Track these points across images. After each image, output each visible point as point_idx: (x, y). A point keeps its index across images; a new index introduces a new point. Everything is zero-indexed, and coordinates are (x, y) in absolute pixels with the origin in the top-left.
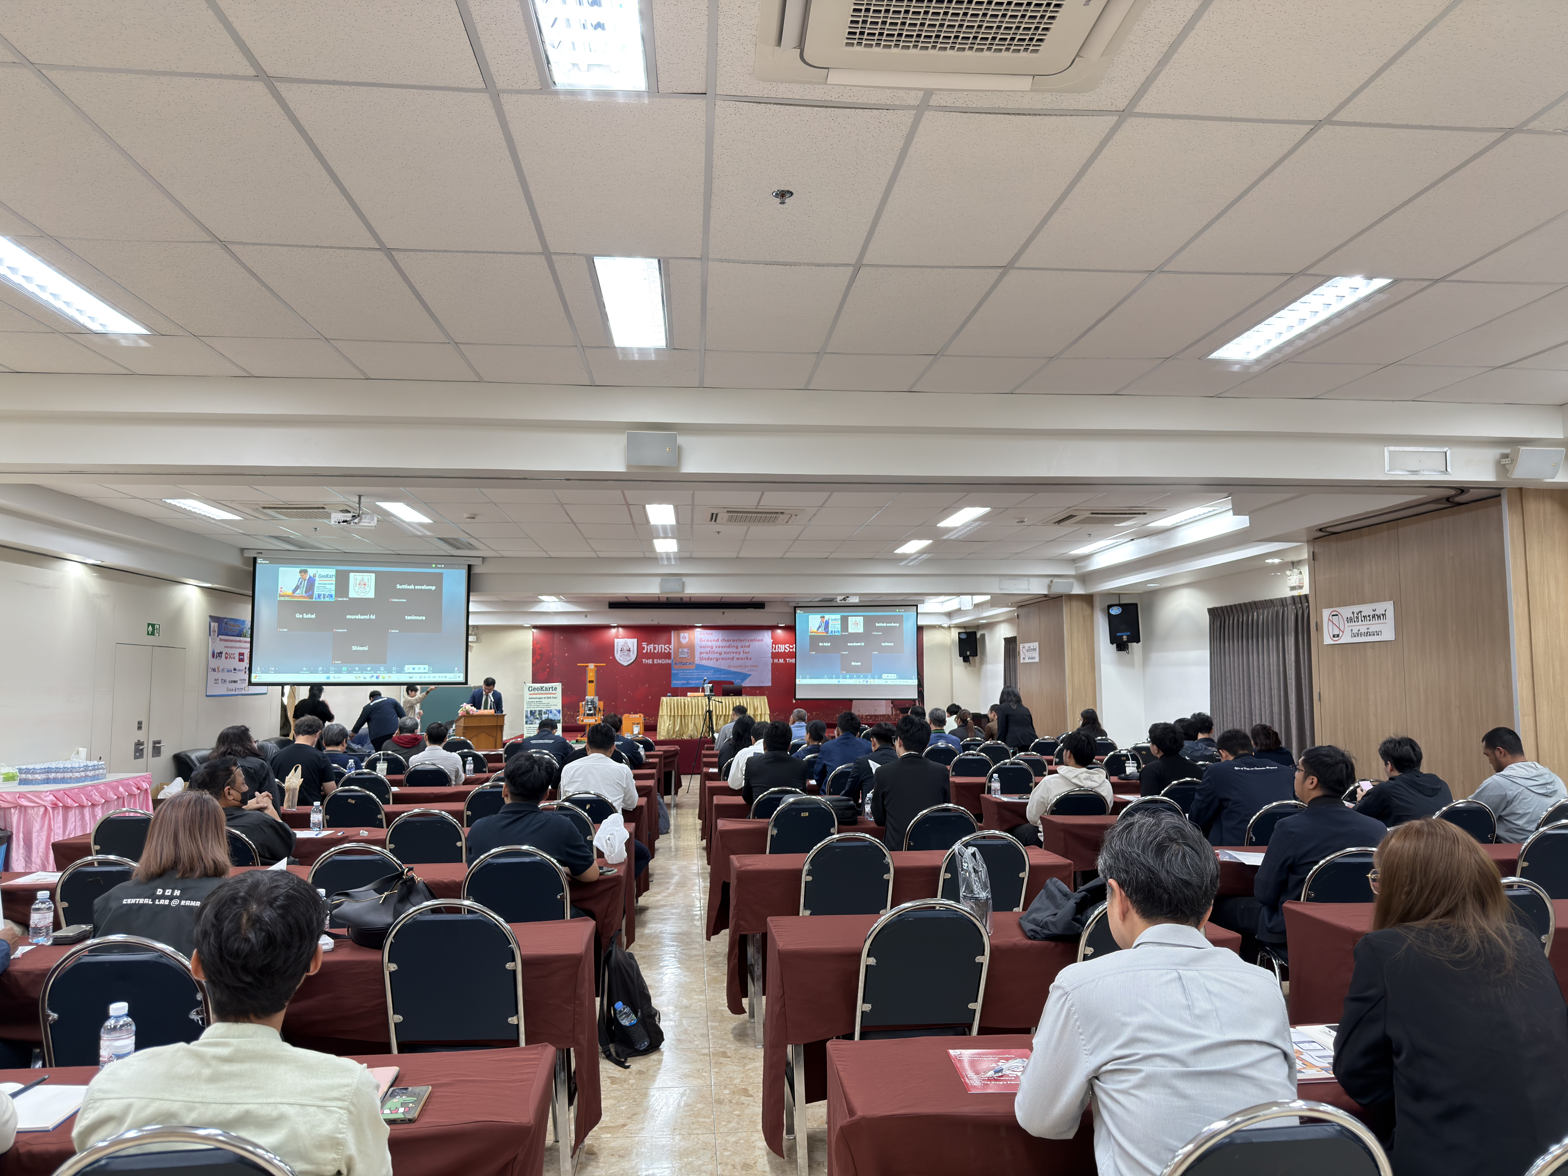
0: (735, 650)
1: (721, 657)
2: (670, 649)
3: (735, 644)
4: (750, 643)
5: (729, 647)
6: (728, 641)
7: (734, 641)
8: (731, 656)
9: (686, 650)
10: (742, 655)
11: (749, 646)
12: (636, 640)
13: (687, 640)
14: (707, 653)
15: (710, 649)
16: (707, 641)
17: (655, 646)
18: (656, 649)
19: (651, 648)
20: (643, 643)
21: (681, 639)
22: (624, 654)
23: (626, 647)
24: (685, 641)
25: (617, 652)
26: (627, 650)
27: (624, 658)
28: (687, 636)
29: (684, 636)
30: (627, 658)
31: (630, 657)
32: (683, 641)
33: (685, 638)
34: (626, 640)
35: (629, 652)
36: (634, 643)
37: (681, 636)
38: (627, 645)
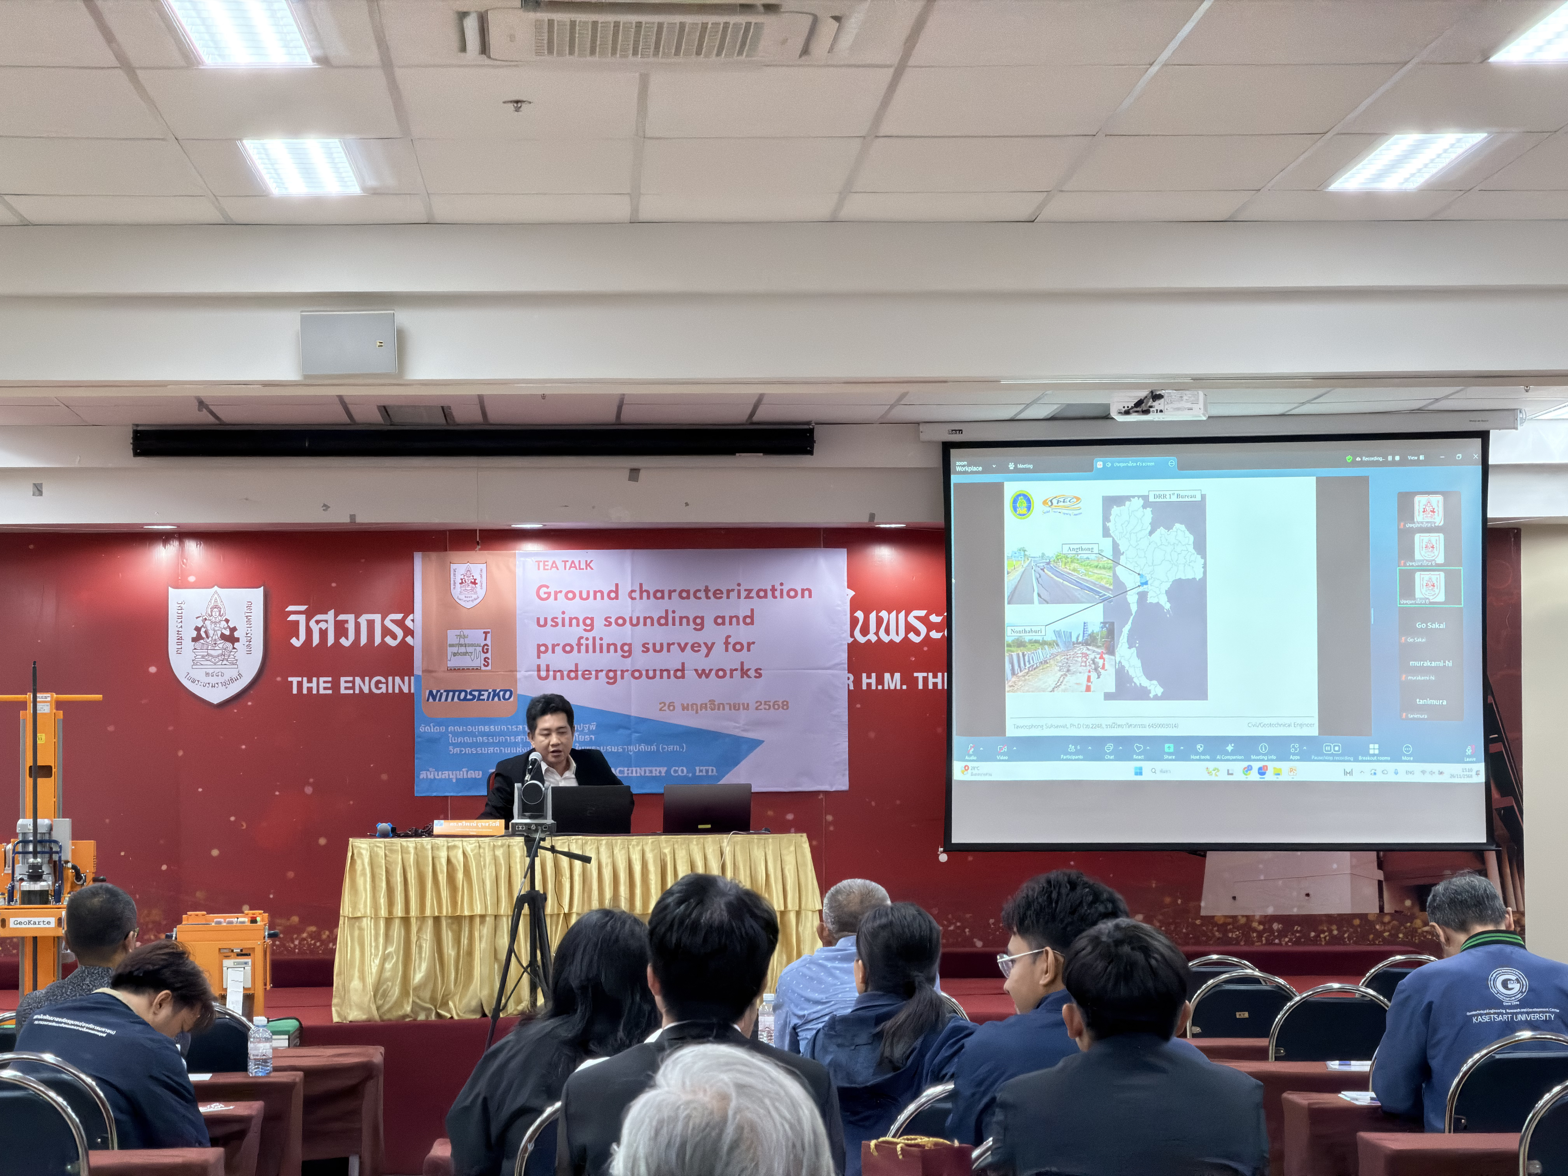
0: (687, 634)
1: (628, 664)
2: (408, 632)
3: (690, 608)
4: (755, 603)
5: (664, 620)
6: (659, 595)
7: (685, 595)
8: (673, 659)
9: (476, 636)
10: (720, 658)
11: (750, 619)
12: (257, 595)
13: (481, 592)
14: (567, 649)
15: (579, 631)
16: (570, 595)
17: (341, 617)
18: (347, 629)
19: (327, 629)
20: (291, 608)
21: (454, 589)
22: (210, 652)
23: (215, 623)
24: (474, 596)
25: (180, 647)
26: (223, 637)
27: (208, 671)
28: (481, 576)
29: (469, 573)
30: (223, 670)
31: (236, 666)
32: (462, 597)
33: (475, 583)
34: (216, 592)
35: (229, 645)
36: (249, 607)
37: (455, 575)
38: (220, 615)
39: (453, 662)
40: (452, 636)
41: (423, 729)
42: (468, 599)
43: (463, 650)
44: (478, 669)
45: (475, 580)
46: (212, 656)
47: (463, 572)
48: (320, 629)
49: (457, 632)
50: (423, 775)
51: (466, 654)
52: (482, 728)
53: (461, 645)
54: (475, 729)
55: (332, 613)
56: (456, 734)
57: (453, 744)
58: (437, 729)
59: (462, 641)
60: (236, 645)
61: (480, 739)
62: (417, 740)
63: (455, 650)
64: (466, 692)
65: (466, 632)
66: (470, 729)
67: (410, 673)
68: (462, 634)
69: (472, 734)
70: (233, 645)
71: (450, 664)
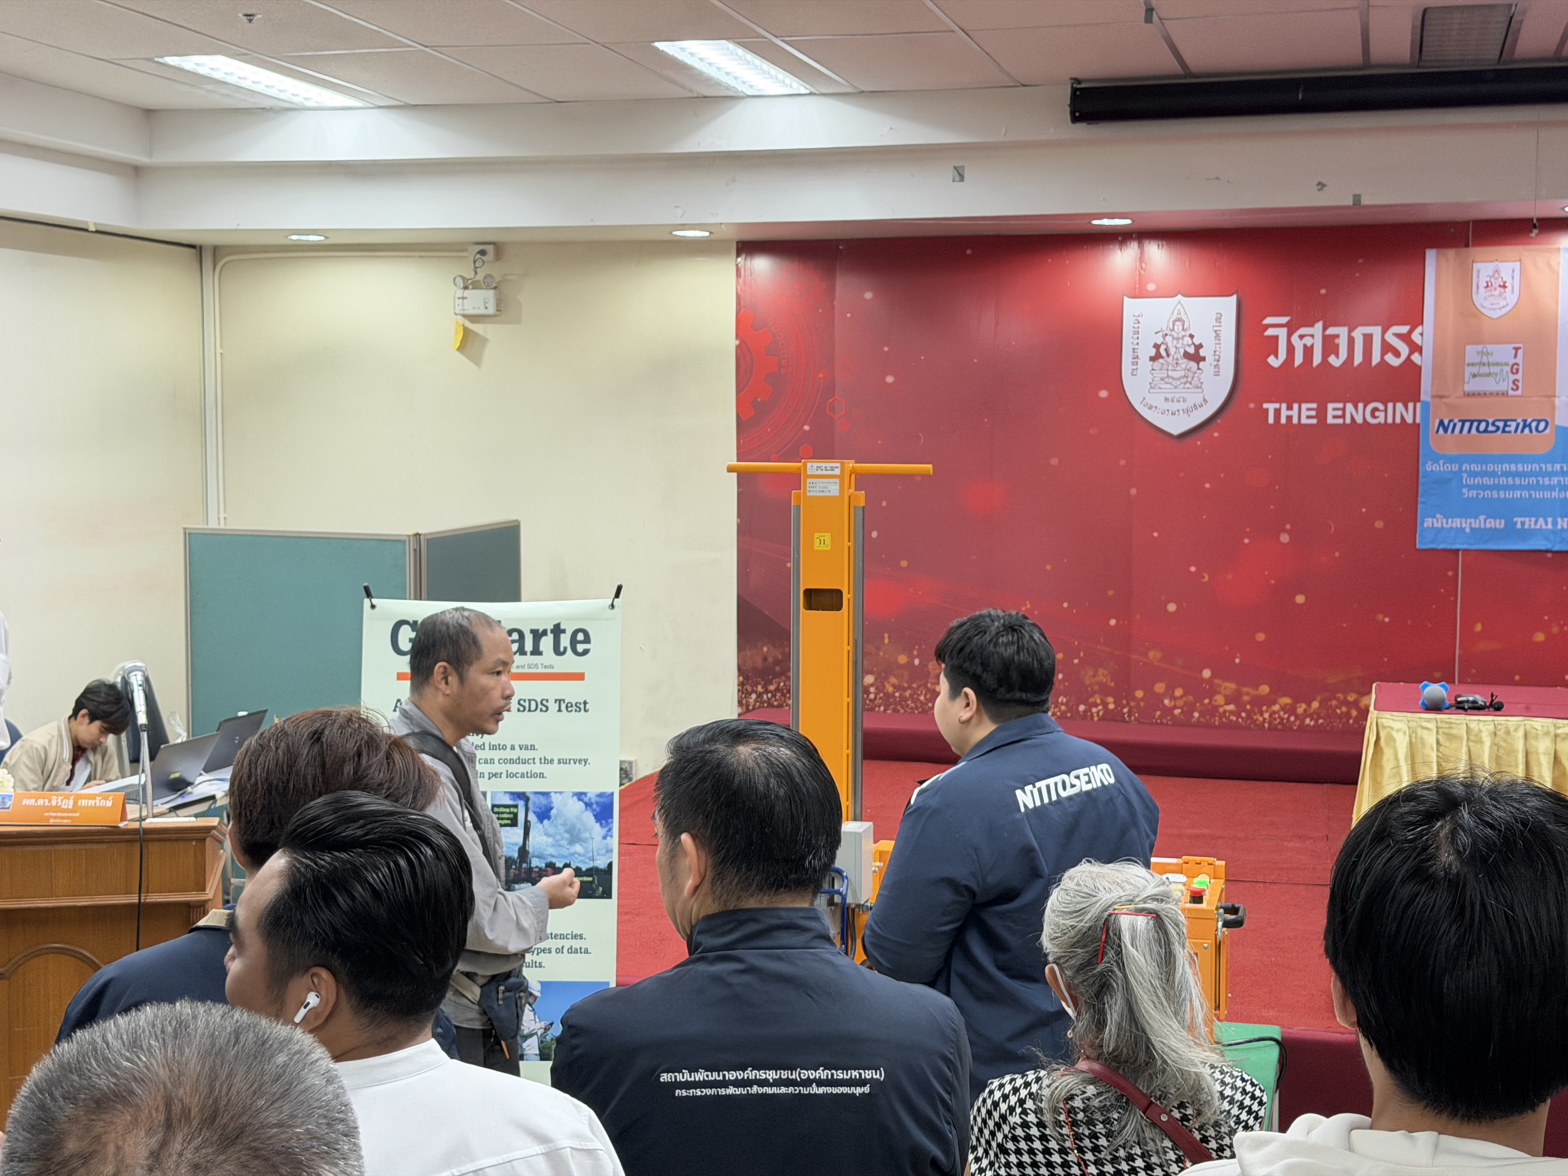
2: (1415, 348)
9: (1503, 353)
12: (1228, 305)
13: (1511, 298)
17: (1331, 331)
18: (1338, 346)
19: (1312, 346)
20: (1268, 320)
21: (1477, 293)
22: (1170, 373)
23: (1178, 339)
24: (1503, 303)
25: (1135, 367)
26: (1187, 355)
27: (1167, 396)
28: (1513, 277)
29: (1496, 275)
30: (1185, 395)
31: (1200, 390)
32: (1487, 304)
33: (1504, 287)
34: (1180, 302)
35: (1193, 365)
36: (1218, 319)
37: (1478, 277)
38: (1183, 329)
39: (1471, 386)
40: (1471, 352)
41: (1428, 467)
42: (1493, 307)
43: (1485, 370)
44: (1505, 394)
45: (1505, 282)
46: (1172, 378)
47: (1491, 273)
48: (1305, 346)
49: (1480, 348)
50: (1428, 522)
51: (1489, 375)
52: (1506, 467)
53: (1484, 364)
54: (1498, 468)
55: (1319, 325)
56: (1472, 474)
57: (1466, 486)
58: (1448, 467)
59: (1485, 360)
60: (1202, 364)
61: (1503, 481)
62: (1421, 480)
63: (1475, 370)
64: (1487, 422)
65: (1490, 348)
66: (1490, 468)
67: (1416, 399)
68: (1485, 350)
69: (1493, 474)
70: (1198, 364)
71: (1468, 388)
